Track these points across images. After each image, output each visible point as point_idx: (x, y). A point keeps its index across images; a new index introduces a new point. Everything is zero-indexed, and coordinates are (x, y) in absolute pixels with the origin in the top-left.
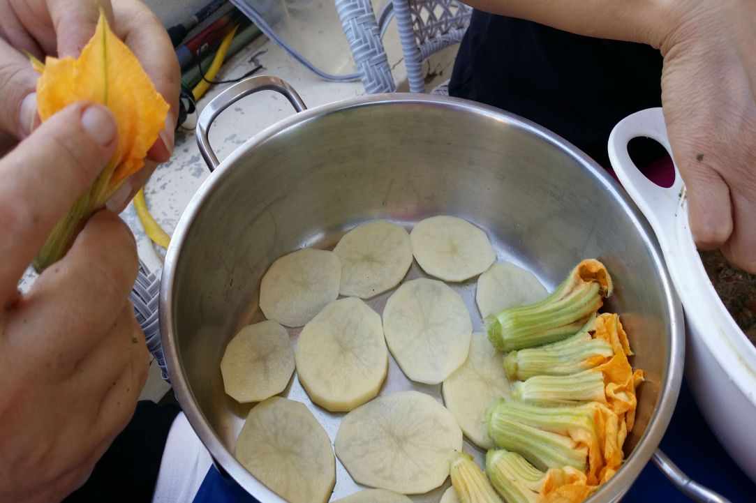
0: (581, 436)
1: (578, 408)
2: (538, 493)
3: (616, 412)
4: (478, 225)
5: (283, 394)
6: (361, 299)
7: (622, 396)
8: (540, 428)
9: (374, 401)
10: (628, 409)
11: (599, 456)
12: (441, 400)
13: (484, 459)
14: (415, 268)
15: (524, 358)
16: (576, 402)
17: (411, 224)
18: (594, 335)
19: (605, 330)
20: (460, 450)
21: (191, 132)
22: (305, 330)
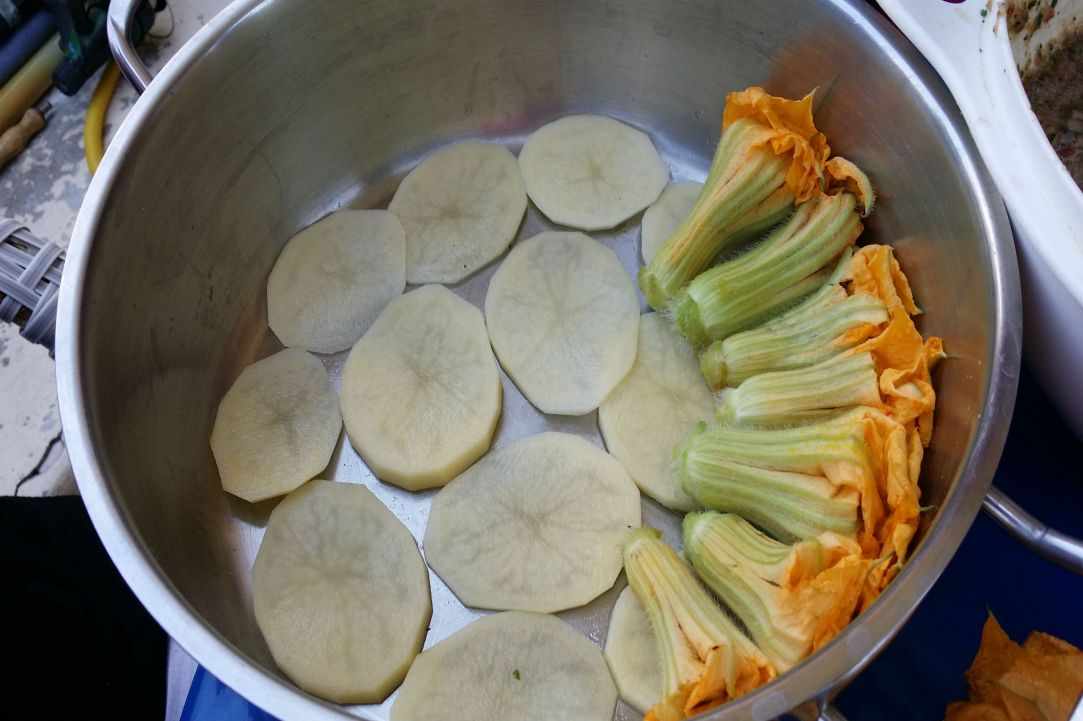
0: (843, 475)
1: (834, 422)
2: (777, 585)
3: (901, 419)
4: (632, 122)
5: (327, 474)
6: (445, 285)
7: (909, 391)
8: (772, 468)
9: (483, 460)
10: (921, 411)
11: (878, 502)
12: (598, 439)
13: (681, 530)
14: (533, 218)
15: (734, 350)
16: (827, 412)
17: (520, 139)
18: (851, 287)
19: (869, 276)
20: (636, 522)
21: (166, 40)
22: (352, 354)
